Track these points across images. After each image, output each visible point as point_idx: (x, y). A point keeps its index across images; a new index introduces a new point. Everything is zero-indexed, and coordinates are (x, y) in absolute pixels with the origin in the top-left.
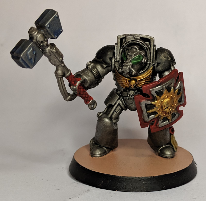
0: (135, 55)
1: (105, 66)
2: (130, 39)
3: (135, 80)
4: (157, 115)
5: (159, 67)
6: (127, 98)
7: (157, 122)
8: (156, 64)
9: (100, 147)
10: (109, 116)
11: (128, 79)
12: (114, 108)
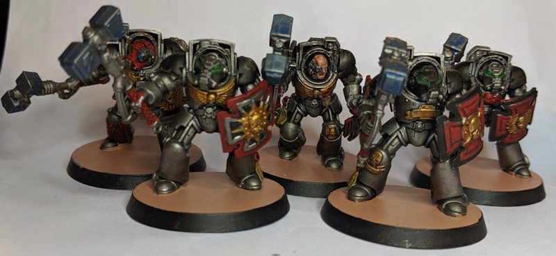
0: (214, 64)
1: (174, 78)
2: (206, 45)
3: (215, 94)
4: (244, 136)
5: (242, 79)
6: (204, 117)
7: (244, 145)
8: (238, 76)
9: (167, 182)
10: (180, 141)
11: (206, 93)
12: (186, 130)
